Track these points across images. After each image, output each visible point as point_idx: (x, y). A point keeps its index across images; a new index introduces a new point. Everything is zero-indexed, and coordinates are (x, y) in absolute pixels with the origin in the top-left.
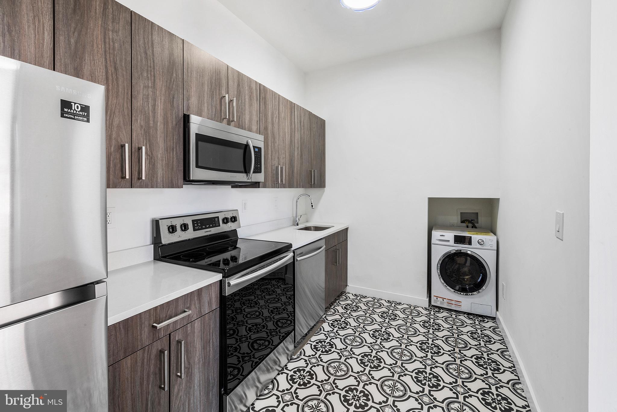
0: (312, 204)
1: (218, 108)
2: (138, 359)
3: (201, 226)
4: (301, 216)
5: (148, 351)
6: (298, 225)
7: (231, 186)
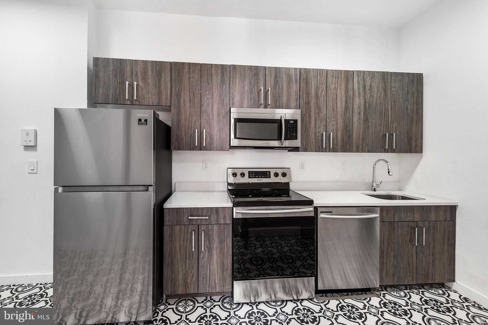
0: (388, 170)
1: (257, 98)
2: (182, 229)
3: (255, 176)
4: (381, 182)
5: (187, 228)
6: (375, 190)
7: (288, 150)
